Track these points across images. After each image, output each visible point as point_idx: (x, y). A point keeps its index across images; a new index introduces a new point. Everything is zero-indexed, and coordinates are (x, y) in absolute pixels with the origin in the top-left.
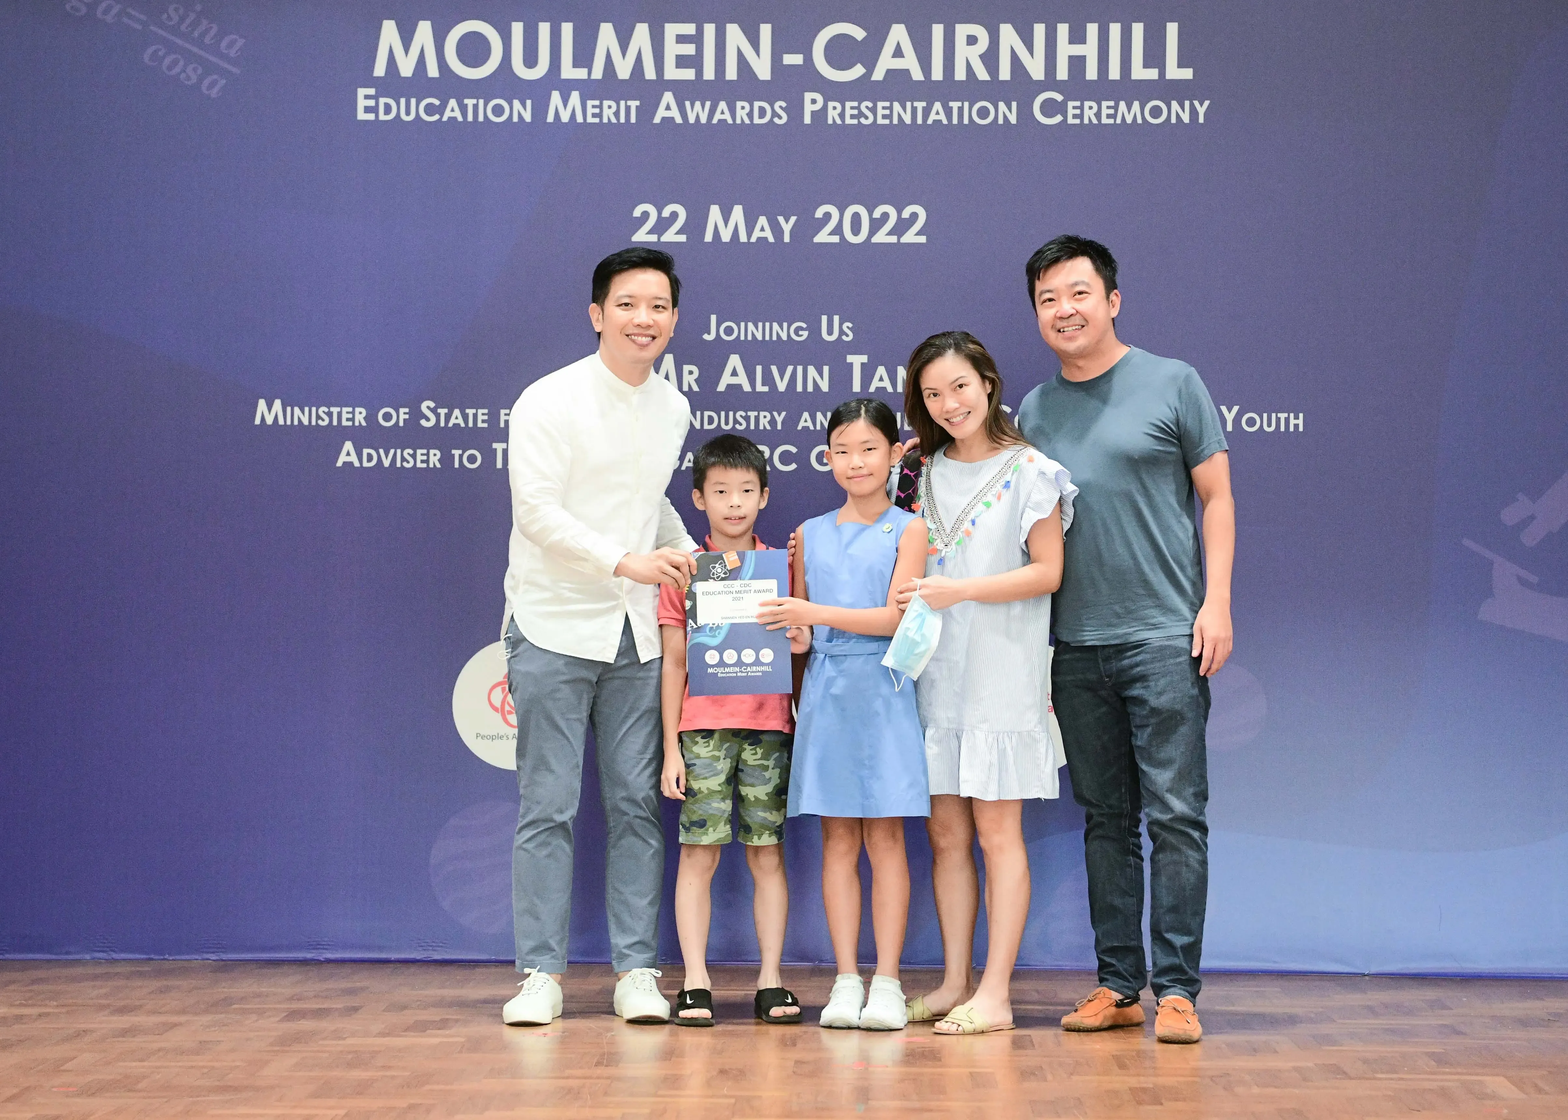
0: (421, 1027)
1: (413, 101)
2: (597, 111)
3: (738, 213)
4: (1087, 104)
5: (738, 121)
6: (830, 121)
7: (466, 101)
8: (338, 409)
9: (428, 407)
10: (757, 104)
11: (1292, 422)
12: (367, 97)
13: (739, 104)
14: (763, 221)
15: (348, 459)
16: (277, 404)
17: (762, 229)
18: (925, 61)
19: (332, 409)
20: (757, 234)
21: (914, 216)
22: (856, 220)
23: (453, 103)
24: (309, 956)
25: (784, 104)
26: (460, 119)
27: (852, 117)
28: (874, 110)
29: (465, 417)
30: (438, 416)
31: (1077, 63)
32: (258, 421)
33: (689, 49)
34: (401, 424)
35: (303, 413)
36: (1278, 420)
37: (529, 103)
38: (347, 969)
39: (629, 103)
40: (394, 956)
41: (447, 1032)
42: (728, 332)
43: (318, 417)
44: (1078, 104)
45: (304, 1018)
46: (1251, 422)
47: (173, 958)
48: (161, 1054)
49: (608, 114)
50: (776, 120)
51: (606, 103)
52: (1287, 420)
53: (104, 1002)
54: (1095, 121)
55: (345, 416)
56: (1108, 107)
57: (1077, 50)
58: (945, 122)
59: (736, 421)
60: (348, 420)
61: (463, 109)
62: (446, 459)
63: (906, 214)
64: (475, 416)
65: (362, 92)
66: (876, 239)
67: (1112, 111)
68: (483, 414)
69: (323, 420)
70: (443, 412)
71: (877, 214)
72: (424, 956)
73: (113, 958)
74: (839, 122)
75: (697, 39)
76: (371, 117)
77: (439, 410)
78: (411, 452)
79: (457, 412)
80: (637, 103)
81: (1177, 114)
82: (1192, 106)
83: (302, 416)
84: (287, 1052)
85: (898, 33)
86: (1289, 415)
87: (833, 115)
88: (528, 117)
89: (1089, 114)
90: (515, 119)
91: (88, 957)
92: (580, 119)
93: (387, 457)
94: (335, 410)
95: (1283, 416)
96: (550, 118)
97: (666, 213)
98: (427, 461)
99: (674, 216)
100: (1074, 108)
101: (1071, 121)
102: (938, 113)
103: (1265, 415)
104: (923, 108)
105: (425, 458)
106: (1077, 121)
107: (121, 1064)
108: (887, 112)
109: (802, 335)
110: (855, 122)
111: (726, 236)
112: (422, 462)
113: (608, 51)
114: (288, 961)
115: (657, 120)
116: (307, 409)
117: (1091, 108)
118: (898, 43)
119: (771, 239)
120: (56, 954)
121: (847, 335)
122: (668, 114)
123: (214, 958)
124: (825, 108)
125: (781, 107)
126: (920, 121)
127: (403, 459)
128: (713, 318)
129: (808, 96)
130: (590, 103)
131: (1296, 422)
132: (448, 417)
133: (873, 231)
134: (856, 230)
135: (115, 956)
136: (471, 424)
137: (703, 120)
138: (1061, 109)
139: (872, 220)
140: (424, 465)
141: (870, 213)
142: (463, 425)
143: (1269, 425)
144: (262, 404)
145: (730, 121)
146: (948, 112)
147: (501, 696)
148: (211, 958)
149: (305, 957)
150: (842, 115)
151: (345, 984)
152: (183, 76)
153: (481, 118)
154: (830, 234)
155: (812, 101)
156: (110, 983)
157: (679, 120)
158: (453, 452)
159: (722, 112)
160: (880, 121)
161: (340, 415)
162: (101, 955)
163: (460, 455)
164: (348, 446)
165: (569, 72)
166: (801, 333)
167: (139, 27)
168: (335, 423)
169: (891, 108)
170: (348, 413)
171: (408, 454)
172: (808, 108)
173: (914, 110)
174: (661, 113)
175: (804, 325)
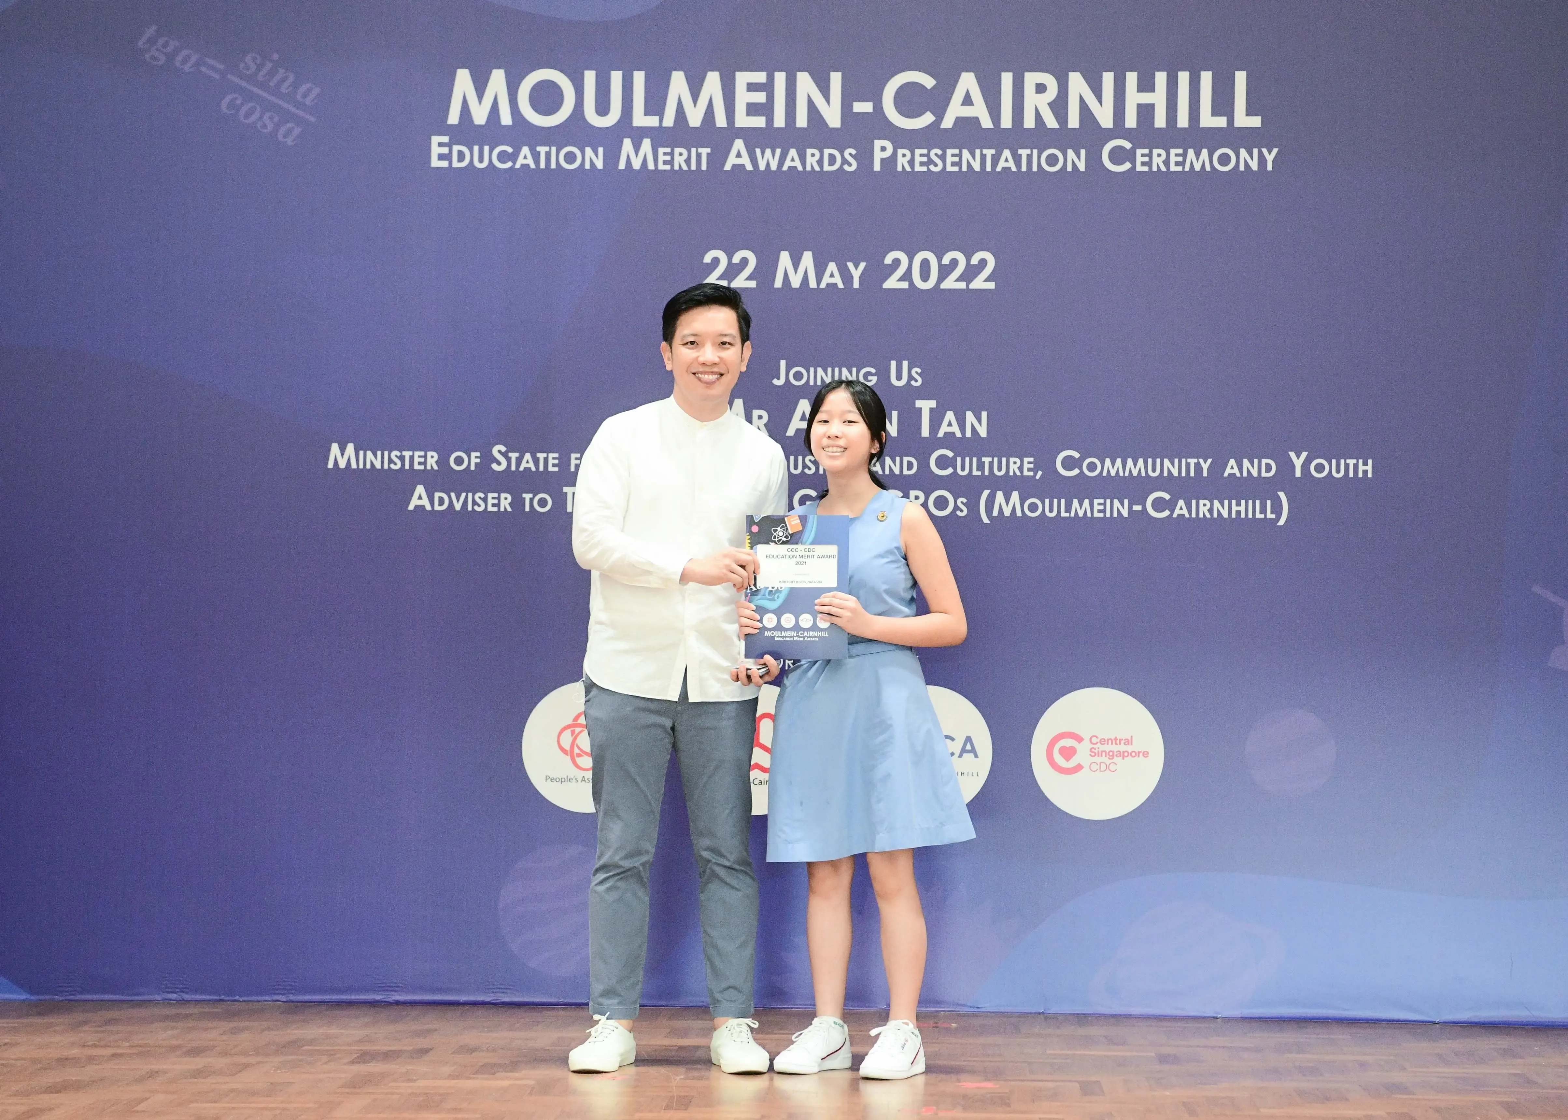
0: (489, 1069)
1: (486, 149)
2: (668, 158)
3: (807, 259)
4: (1156, 152)
5: (808, 168)
6: (900, 169)
7: (539, 149)
8: (410, 453)
9: (499, 451)
10: (827, 152)
11: (1361, 468)
12: (441, 145)
13: (809, 151)
14: (832, 267)
15: (420, 503)
16: (350, 448)
17: (832, 275)
18: (994, 109)
19: (404, 453)
20: (826, 280)
21: (983, 263)
22: (925, 265)
23: (525, 150)
24: (378, 998)
25: (854, 152)
26: (533, 166)
27: (922, 164)
28: (943, 158)
29: (536, 461)
30: (509, 460)
31: (1146, 112)
32: (330, 465)
33: (760, 97)
34: (473, 468)
35: (376, 457)
36: (1347, 466)
37: (601, 150)
38: (415, 1012)
39: (700, 150)
40: (463, 998)
41: (517, 1075)
42: (798, 377)
43: (391, 461)
44: (1146, 151)
45: (373, 1059)
46: (1320, 468)
47: (245, 999)
48: (232, 1095)
49: (679, 161)
50: (846, 167)
51: (677, 150)
52: (1356, 467)
53: (175, 1042)
54: (1163, 169)
55: (417, 460)
56: (1177, 155)
57: (1146, 98)
58: (1014, 169)
59: (805, 466)
60: (420, 463)
61: (536, 156)
62: (517, 502)
63: (975, 260)
64: (546, 460)
65: (435, 140)
66: (944, 285)
67: (1180, 159)
68: (554, 458)
69: (395, 464)
70: (514, 456)
71: (946, 260)
72: (492, 999)
73: (183, 1000)
74: (908, 169)
75: (768, 87)
76: (445, 164)
77: (510, 455)
78: (482, 495)
79: (528, 456)
80: (708, 150)
81: (1246, 161)
82: (1261, 155)
83: (374, 460)
84: (357, 1094)
85: (968, 82)
86: (1358, 462)
87: (902, 162)
88: (600, 165)
89: (1158, 162)
90: (587, 166)
91: (158, 998)
92: (651, 166)
93: (458, 500)
94: (407, 454)
95: (1351, 462)
96: (622, 166)
97: (736, 259)
98: (498, 505)
99: (745, 261)
100: (1143, 155)
101: (1139, 168)
102: (1007, 160)
103: (1334, 462)
104: (993, 155)
105: (496, 501)
106: (1146, 169)
107: (192, 1105)
108: (957, 159)
109: (870, 381)
110: (924, 169)
111: (796, 282)
112: (493, 505)
113: (679, 98)
114: (357, 1003)
115: (728, 167)
116: (379, 453)
117: (1159, 155)
118: (968, 90)
119: (841, 285)
120: (128, 995)
121: (916, 381)
122: (739, 161)
123: (284, 1000)
124: (895, 154)
125: (850, 154)
126: (989, 168)
127: (475, 503)
128: (783, 363)
129: (878, 144)
130: (661, 150)
131: (1365, 468)
132: (519, 461)
133: (942, 278)
134: (925, 277)
135: (186, 997)
136: (541, 468)
137: (774, 167)
138: (1130, 156)
139: (941, 267)
140: (495, 509)
141: (940, 260)
142: (534, 469)
143: (1338, 471)
144: (335, 448)
145: (800, 168)
146: (1017, 159)
147: (570, 739)
148: (282, 1000)
149: (374, 999)
150: (911, 162)
151: (414, 1026)
152: (259, 124)
153: (553, 166)
154: (900, 280)
155: (881, 149)
156: (180, 1024)
157: (749, 167)
158: (524, 495)
159: (792, 160)
160: (949, 168)
161: (412, 458)
162: (174, 996)
163: (530, 498)
164: (420, 489)
165: (640, 119)
166: (870, 378)
167: (217, 76)
168: (407, 467)
169: (960, 155)
170: (419, 457)
171: (480, 498)
172: (878, 156)
173: (983, 157)
174: (731, 161)
175: (873, 371)
